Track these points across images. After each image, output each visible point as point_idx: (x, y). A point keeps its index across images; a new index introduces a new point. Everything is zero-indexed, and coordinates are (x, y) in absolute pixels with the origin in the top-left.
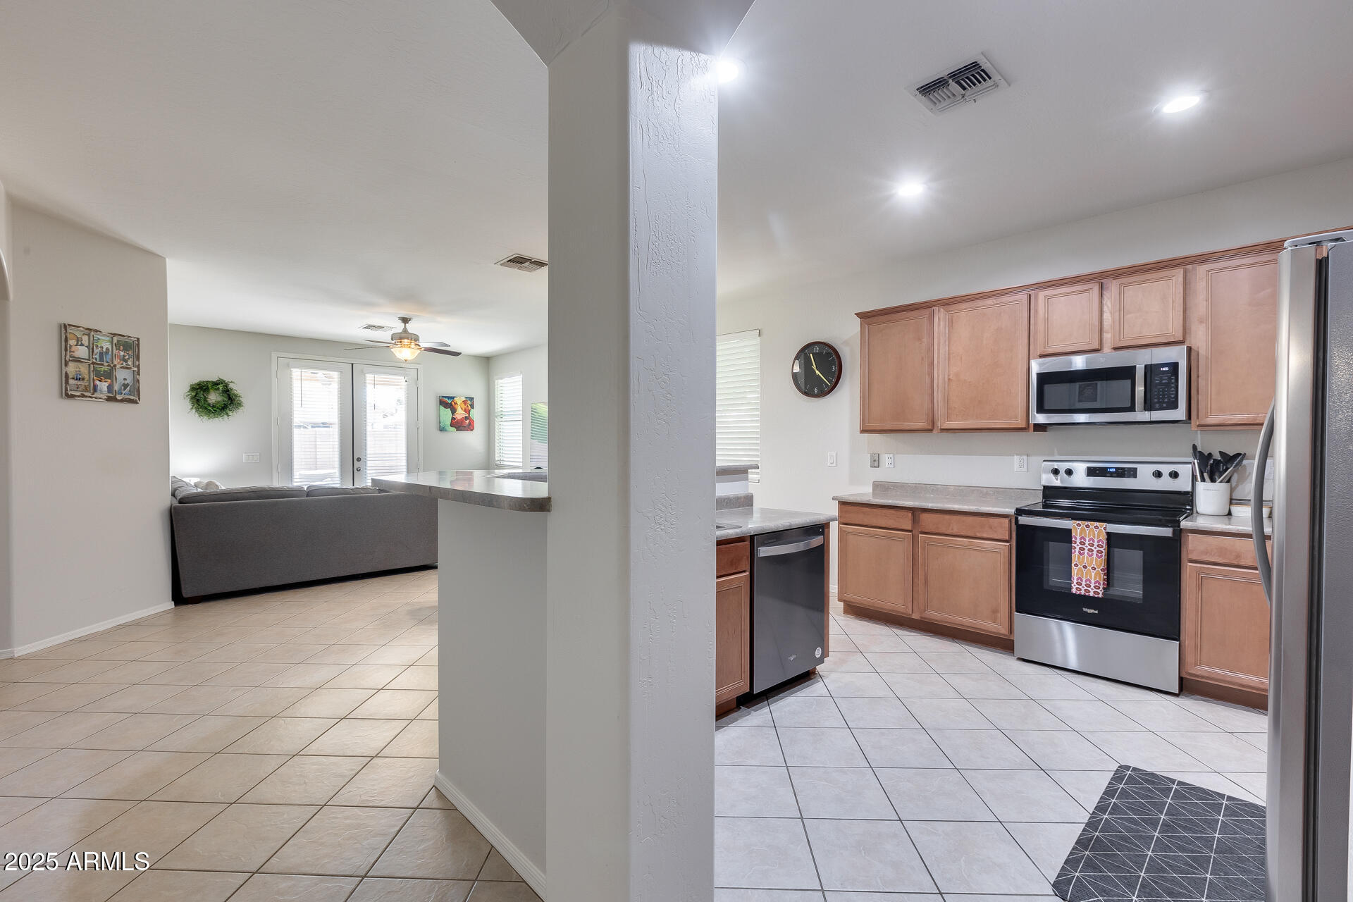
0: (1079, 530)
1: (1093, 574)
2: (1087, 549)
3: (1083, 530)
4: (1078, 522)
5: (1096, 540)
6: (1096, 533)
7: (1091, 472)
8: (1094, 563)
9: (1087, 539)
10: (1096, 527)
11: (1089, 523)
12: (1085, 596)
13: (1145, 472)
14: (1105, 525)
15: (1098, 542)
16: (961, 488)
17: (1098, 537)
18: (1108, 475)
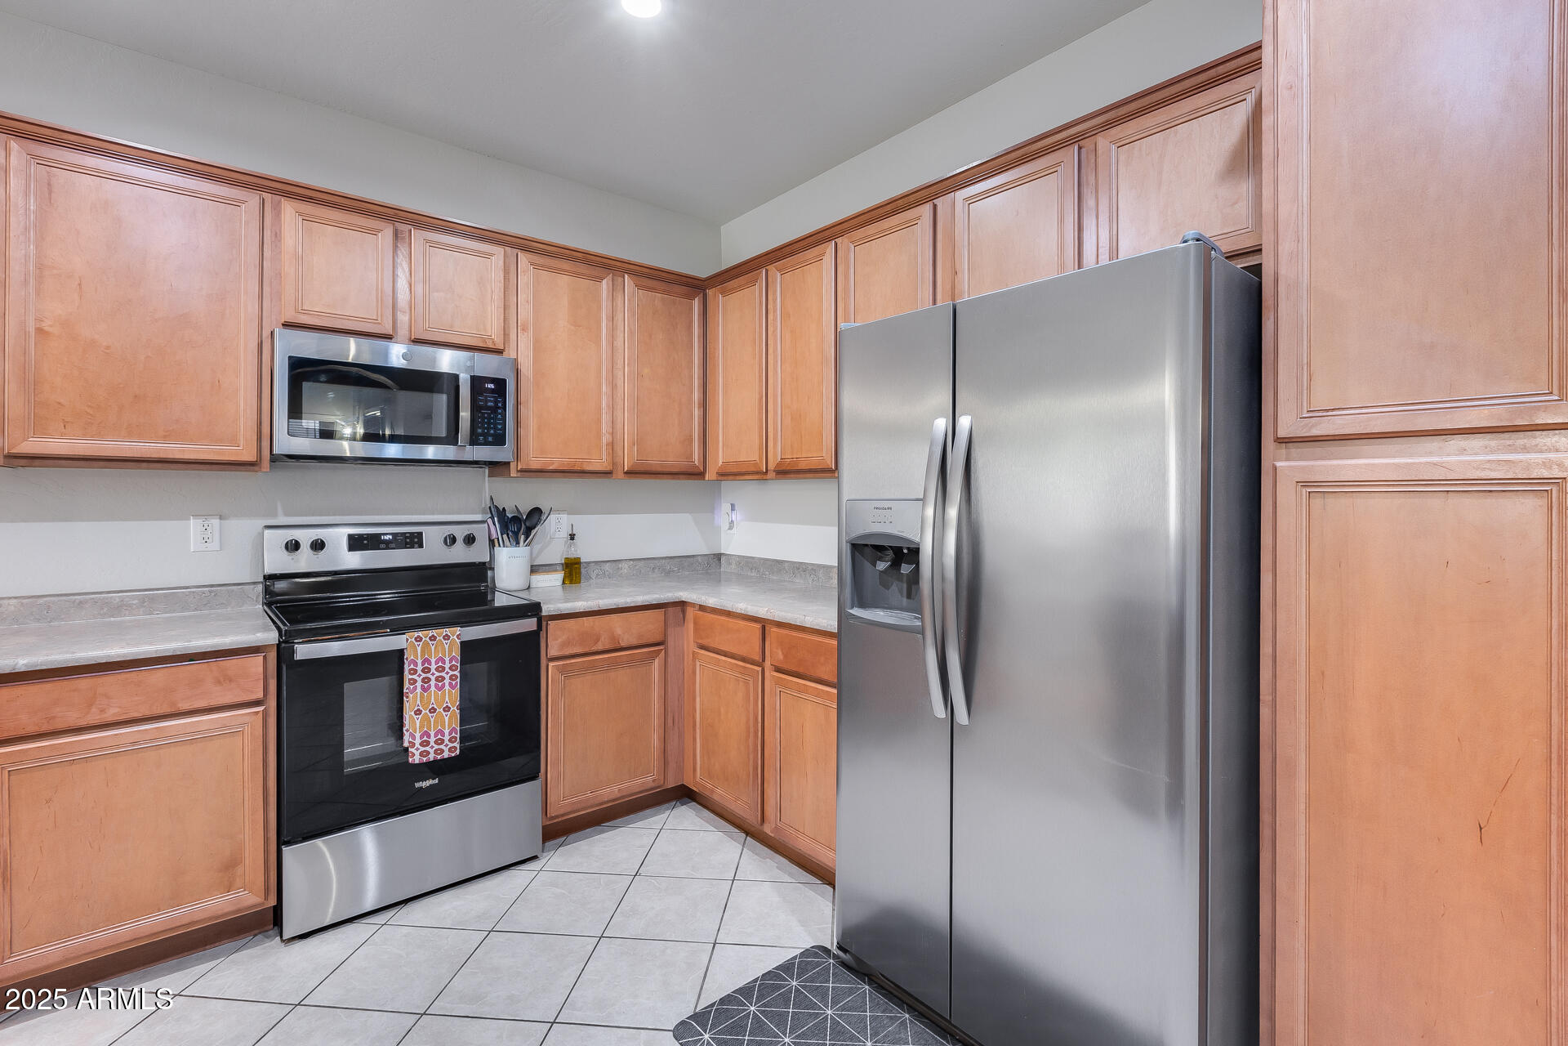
0: (419, 649)
1: (447, 719)
2: (433, 678)
3: (426, 646)
4: (416, 634)
5: (447, 660)
6: (447, 647)
7: (357, 543)
8: (447, 699)
9: (433, 661)
10: (447, 637)
11: (434, 632)
12: (435, 761)
13: (433, 537)
14: (458, 630)
15: (451, 661)
16: (41, 601)
17: (450, 651)
18: (382, 546)
